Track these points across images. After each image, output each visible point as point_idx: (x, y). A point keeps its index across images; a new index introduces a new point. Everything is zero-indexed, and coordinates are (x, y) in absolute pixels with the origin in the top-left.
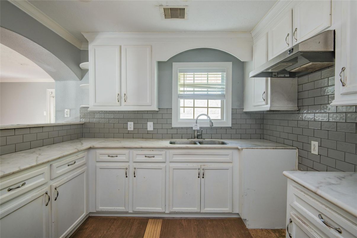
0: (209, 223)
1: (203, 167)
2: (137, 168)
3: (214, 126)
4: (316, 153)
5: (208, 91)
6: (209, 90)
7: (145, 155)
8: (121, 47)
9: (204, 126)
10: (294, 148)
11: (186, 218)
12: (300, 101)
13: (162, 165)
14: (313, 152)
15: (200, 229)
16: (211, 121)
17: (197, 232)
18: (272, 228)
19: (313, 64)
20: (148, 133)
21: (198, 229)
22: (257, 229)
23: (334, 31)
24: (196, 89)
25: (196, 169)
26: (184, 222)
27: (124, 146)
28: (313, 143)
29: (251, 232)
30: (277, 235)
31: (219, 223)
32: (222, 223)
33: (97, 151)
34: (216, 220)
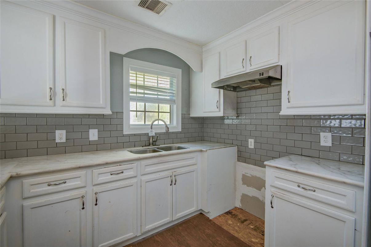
0: (180, 228)
1: (174, 174)
2: (99, 193)
3: (170, 131)
4: (252, 147)
5: (158, 95)
6: (159, 93)
7: (109, 172)
8: (54, 17)
9: (157, 131)
10: (233, 145)
11: (157, 232)
12: (239, 110)
13: (134, 181)
14: (250, 147)
15: (176, 237)
16: (167, 126)
17: (176, 241)
18: (225, 212)
19: (260, 85)
20: (91, 143)
21: (175, 238)
22: (216, 217)
23: (281, 66)
24: (146, 92)
25: (168, 177)
26: (157, 237)
27: (79, 166)
28: (250, 140)
29: (214, 221)
30: (230, 215)
31: (188, 224)
32: (191, 223)
33: (23, 181)
34: (185, 222)
